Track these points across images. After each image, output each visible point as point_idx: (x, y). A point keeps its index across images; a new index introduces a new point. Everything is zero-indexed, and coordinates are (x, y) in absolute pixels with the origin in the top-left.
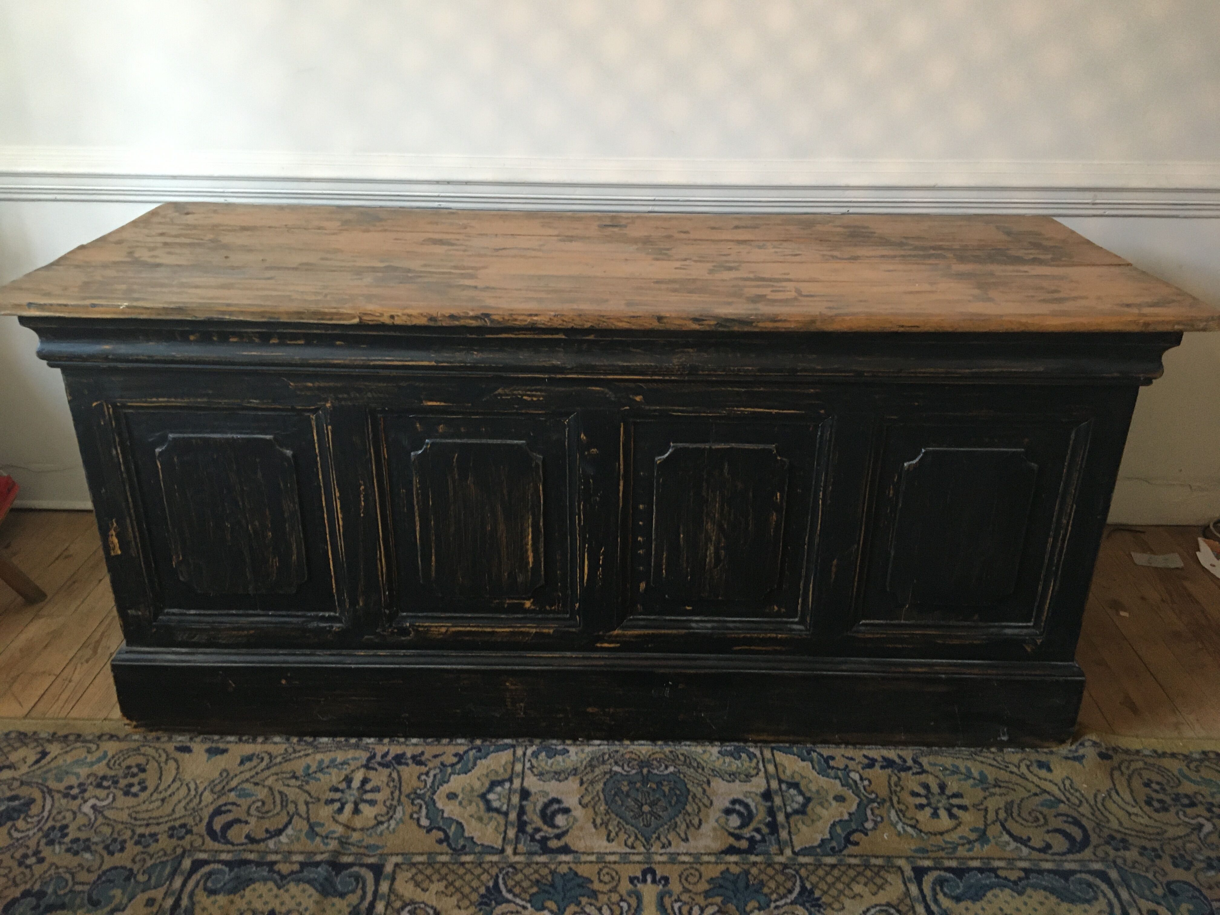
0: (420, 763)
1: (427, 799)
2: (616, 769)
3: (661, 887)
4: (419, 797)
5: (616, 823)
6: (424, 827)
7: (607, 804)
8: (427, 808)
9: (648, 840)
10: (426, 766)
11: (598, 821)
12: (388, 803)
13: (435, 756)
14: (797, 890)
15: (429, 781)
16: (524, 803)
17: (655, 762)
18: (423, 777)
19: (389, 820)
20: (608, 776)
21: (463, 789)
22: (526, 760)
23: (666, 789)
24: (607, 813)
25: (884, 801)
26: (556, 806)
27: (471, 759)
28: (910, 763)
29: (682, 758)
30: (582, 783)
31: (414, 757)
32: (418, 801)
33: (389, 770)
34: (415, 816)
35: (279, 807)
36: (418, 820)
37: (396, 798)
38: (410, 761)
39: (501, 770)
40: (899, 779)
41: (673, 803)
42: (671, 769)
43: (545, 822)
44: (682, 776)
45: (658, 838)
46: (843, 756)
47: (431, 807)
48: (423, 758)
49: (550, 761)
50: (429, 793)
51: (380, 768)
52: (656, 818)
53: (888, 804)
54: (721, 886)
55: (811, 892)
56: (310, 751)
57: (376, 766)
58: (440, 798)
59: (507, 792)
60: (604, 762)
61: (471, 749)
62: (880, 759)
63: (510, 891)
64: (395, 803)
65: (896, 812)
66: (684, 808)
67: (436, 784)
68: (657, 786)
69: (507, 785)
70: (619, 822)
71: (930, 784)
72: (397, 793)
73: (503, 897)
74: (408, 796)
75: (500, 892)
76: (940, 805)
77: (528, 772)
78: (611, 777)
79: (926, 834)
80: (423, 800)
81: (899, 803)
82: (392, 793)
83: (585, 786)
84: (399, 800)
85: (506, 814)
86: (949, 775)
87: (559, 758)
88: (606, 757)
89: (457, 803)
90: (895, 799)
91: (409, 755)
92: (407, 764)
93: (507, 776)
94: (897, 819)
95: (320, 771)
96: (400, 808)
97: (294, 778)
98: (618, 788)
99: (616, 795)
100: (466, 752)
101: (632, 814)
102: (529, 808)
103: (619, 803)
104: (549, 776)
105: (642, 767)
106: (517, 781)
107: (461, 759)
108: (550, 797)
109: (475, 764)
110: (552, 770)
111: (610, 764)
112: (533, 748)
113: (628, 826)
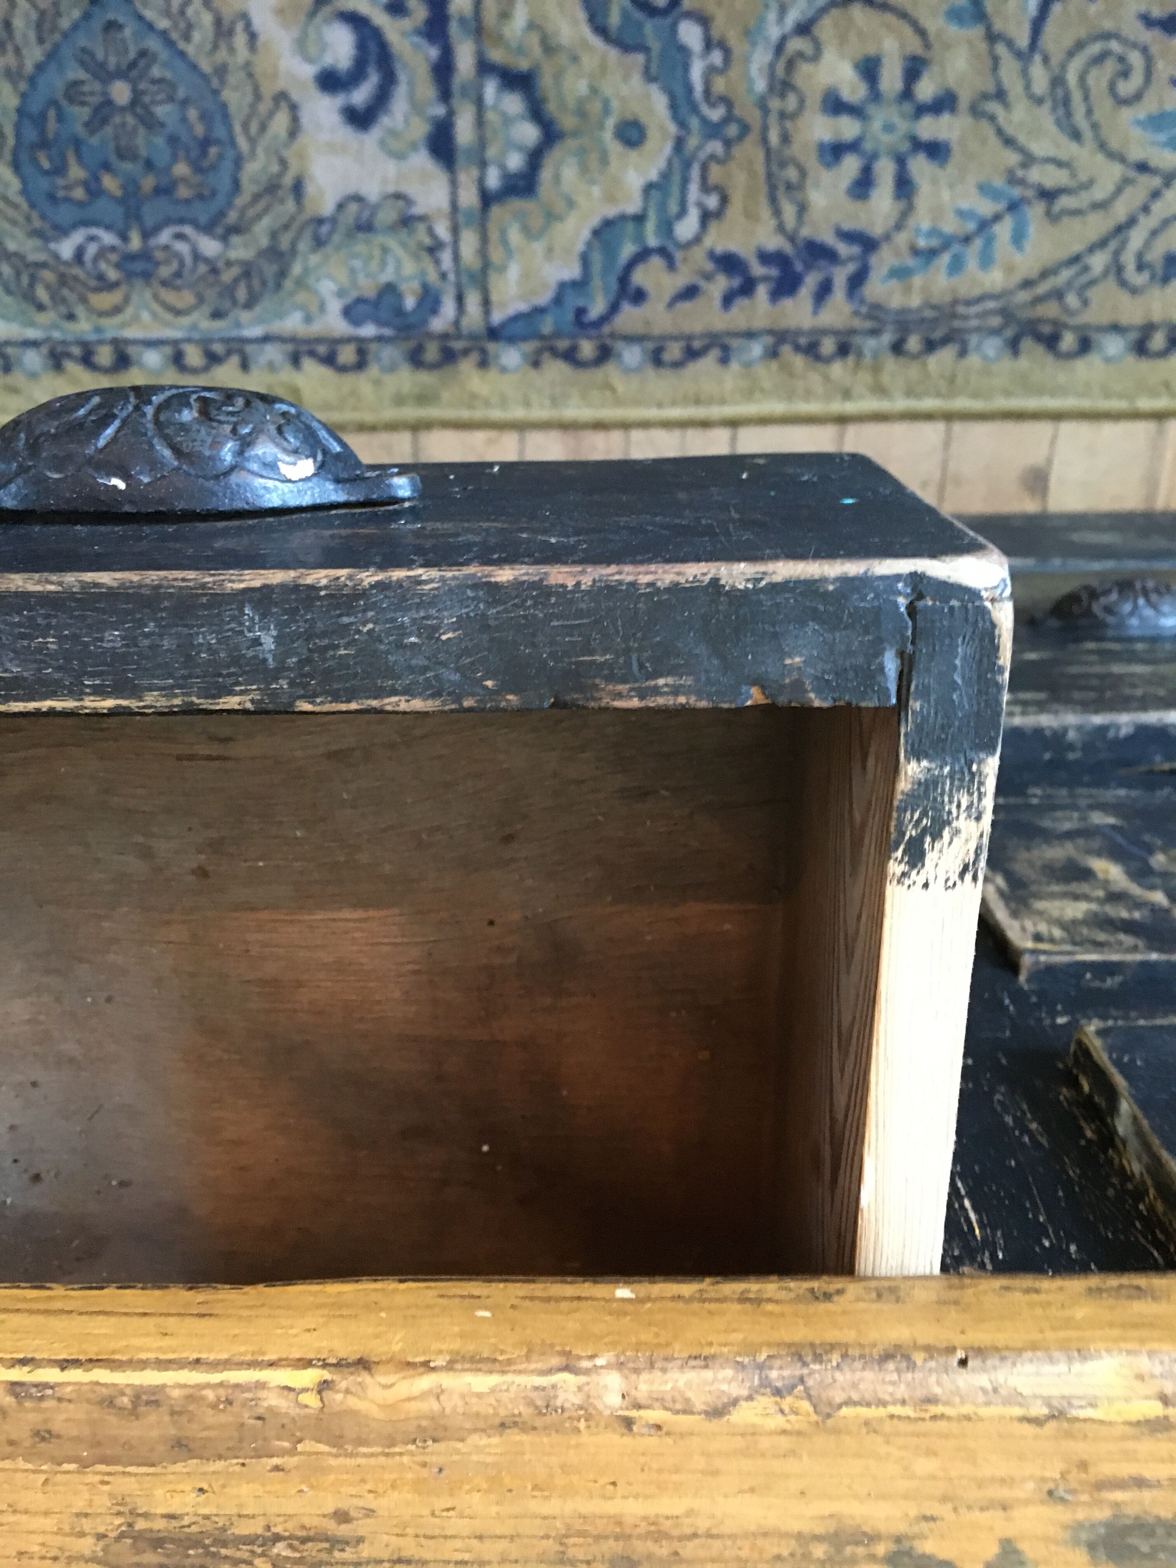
1: (694, 123)
2: (210, 246)
4: (713, 130)
5: (196, 36)
6: (689, 15)
7: (224, 106)
8: (689, 89)
10: (712, 255)
11: (240, 40)
12: (791, 102)
13: (690, 293)
15: (694, 191)
16: (440, 111)
17: (113, 275)
18: (712, 202)
19: (783, 40)
20: (232, 217)
21: (604, 160)
22: (452, 277)
23: (76, 172)
24: (222, 71)
26: (360, 96)
27: (597, 282)
29: (42, 294)
30: (298, 188)
31: (747, 288)
32: (716, 114)
33: (805, 232)
34: (717, 57)
35: (1072, 78)
36: (708, 45)
37: (773, 120)
38: (758, 270)
39: (515, 236)
41: (52, 114)
42: (66, 248)
43: (376, 34)
44: (37, 223)
47: (679, 90)
48: (721, 284)
49: (388, 276)
50: (693, 142)
52: (92, 55)
56: (1023, 296)
57: (843, 249)
58: (662, 128)
59: (491, 152)
60: (247, 271)
61: (604, 319)
64: (775, 104)
66: (23, 97)
67: (676, 179)
68: (97, 179)
69: (493, 180)
70: (187, 38)
72: (774, 137)
74: (745, 129)
77: (442, 231)
78: (222, 214)
80: (704, 121)
82: (786, 139)
83: (288, 180)
84: (765, 109)
85: (484, 67)
87: (368, 287)
88: (242, 294)
89: (615, 104)
91: (762, 292)
92: (765, 258)
93: (496, 211)
95: (985, 225)
96: (761, 85)
97: (1048, 195)
98: (198, 169)
99: (206, 143)
100: (614, 308)
101: (156, 72)
102: (427, 90)
103: (192, 114)
104: (387, 215)
105: (145, 255)
106: (469, 197)
107: (624, 280)
108: (376, 133)
109: (585, 260)
110: (381, 239)
111: (229, 264)
112: (439, 324)
113: (163, 24)
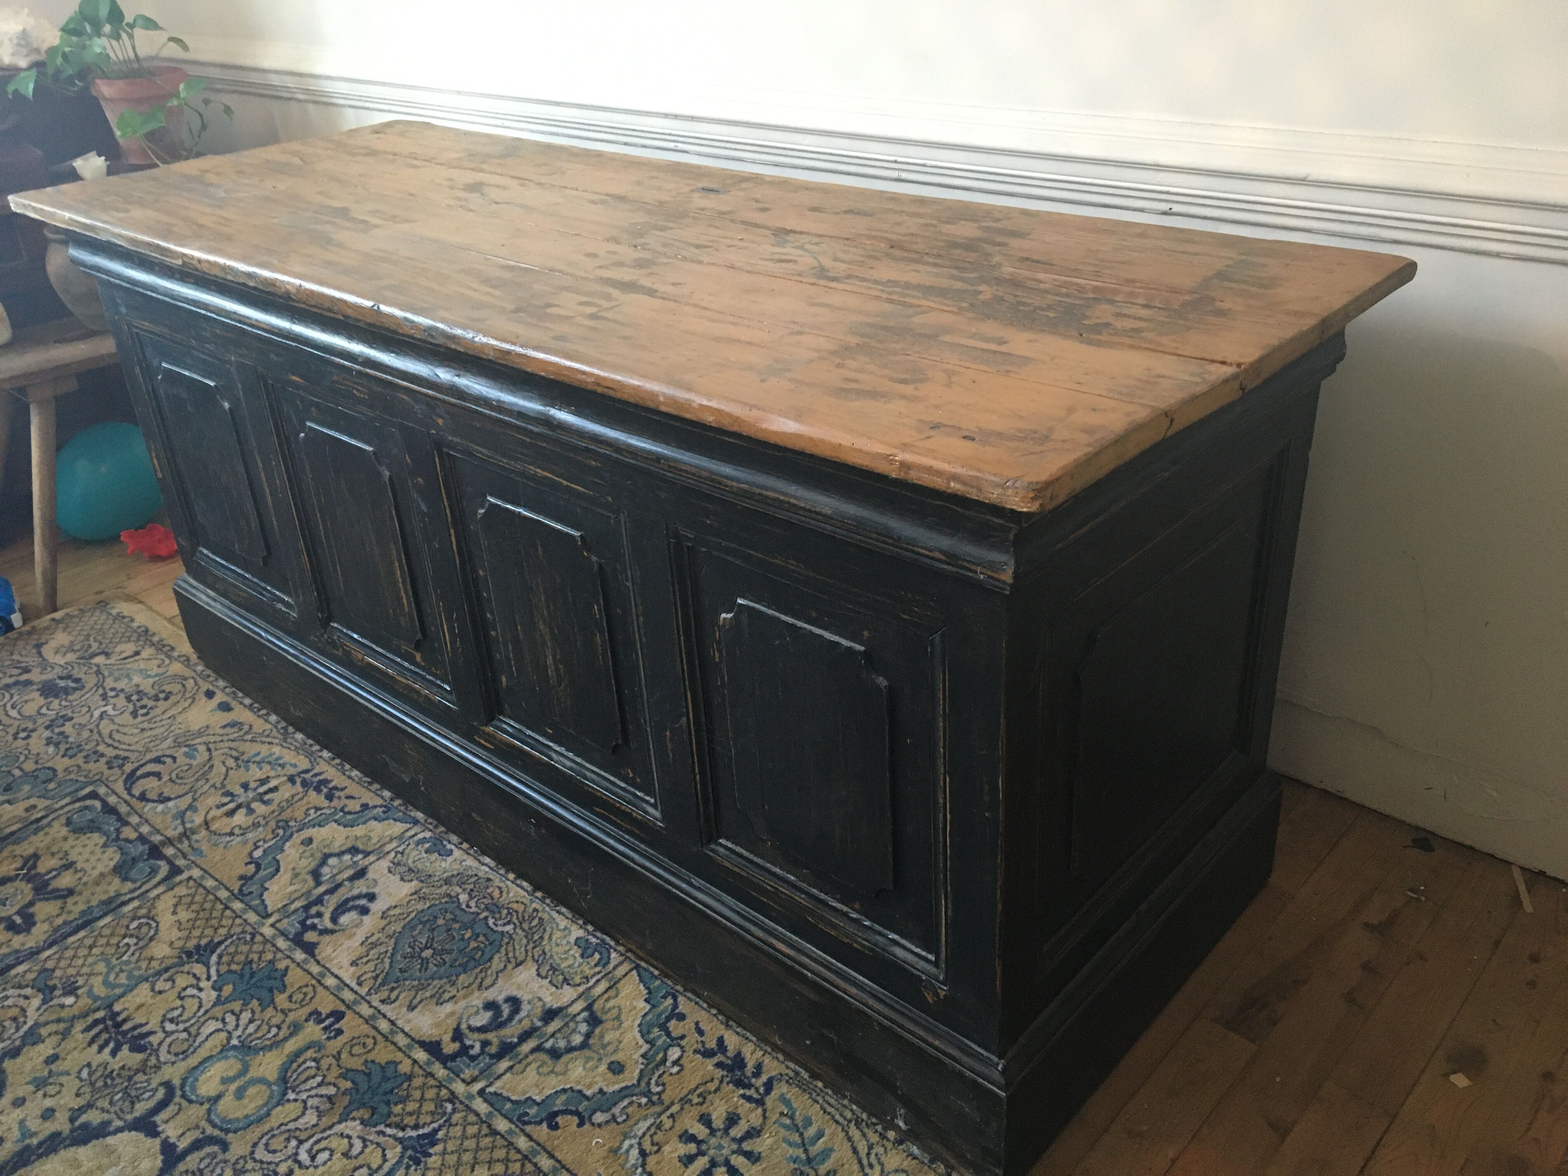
0: (330, 797)
1: (288, 833)
2: (464, 897)
3: (324, 1037)
4: (286, 827)
5: (383, 950)
6: (251, 857)
7: (403, 928)
8: (278, 841)
9: (383, 984)
10: (330, 801)
11: (373, 939)
12: (259, 820)
13: (349, 797)
14: (426, 1130)
15: (312, 817)
16: (346, 883)
17: (505, 912)
18: (312, 811)
19: (240, 835)
20: (445, 900)
21: (323, 840)
22: (406, 843)
23: (473, 944)
24: (392, 935)
25: (661, 1102)
26: (363, 902)
27: (370, 815)
28: (760, 1082)
29: (535, 922)
30: (415, 893)
31: (333, 789)
32: (281, 832)
33: (301, 790)
34: (260, 843)
35: (193, 778)
36: (257, 848)
37: (269, 819)
38: (325, 791)
39: (374, 841)
40: (717, 1090)
41: (458, 963)
42: (509, 928)
43: (334, 912)
44: (507, 941)
45: (393, 989)
46: (697, 1023)
47: (280, 843)
48: (338, 794)
49: (424, 855)
50: (296, 829)
51: (298, 784)
52: (420, 968)
53: (657, 1109)
54: (368, 1075)
55: (433, 1144)
57: (298, 781)
58: (297, 838)
59: (349, 864)
60: (462, 884)
61: (383, 806)
62: (731, 1054)
63: (220, 957)
64: (263, 822)
65: (652, 1125)
66: (457, 976)
67: (312, 823)
68: (470, 938)
69: (359, 857)
70: (386, 951)
71: (742, 1122)
72: (275, 815)
73: (209, 958)
74: (278, 822)
75: (213, 952)
76: (712, 1152)
77: (391, 855)
78: (447, 903)
79: (644, 1171)
80: (285, 831)
81: (672, 1116)
82: (273, 813)
83: (414, 897)
84: (268, 822)
85: (318, 883)
86: (785, 1126)
87: (434, 857)
88: (473, 880)
89: (301, 851)
90: (675, 1109)
91: (333, 784)
92: (319, 792)
93: (370, 850)
94: (640, 1133)
95: (259, 763)
96: (261, 829)
97: (237, 759)
98: (435, 917)
99: (424, 923)
100: (375, 807)
101: (409, 950)
102: (341, 890)
103: (416, 932)
104: (402, 869)
105: (487, 908)
106: (372, 858)
107: (363, 811)
108: (371, 891)
109: (365, 823)
110: (411, 865)
111: (464, 890)
112: (428, 834)
113: (387, 961)
